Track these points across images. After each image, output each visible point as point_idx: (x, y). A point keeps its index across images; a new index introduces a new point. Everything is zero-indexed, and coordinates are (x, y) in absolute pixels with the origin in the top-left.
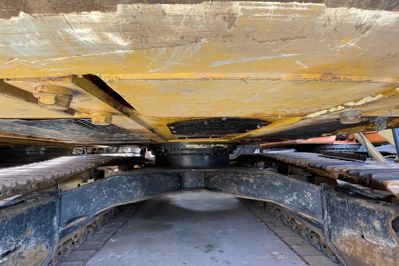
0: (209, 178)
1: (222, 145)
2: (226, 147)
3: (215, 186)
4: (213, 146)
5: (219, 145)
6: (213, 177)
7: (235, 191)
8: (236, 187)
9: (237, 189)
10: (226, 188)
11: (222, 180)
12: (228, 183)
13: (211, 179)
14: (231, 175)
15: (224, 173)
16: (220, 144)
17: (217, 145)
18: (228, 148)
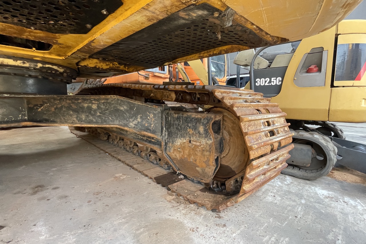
0: (35, 108)
1: (55, 67)
2: (61, 70)
3: (45, 117)
4: (40, 65)
5: (50, 66)
6: (42, 105)
7: (74, 120)
8: (75, 116)
9: (77, 118)
10: (62, 118)
11: (55, 109)
12: (65, 111)
13: (38, 109)
14: (68, 101)
15: (57, 100)
16: (52, 65)
17: (47, 66)
18: (64, 72)
